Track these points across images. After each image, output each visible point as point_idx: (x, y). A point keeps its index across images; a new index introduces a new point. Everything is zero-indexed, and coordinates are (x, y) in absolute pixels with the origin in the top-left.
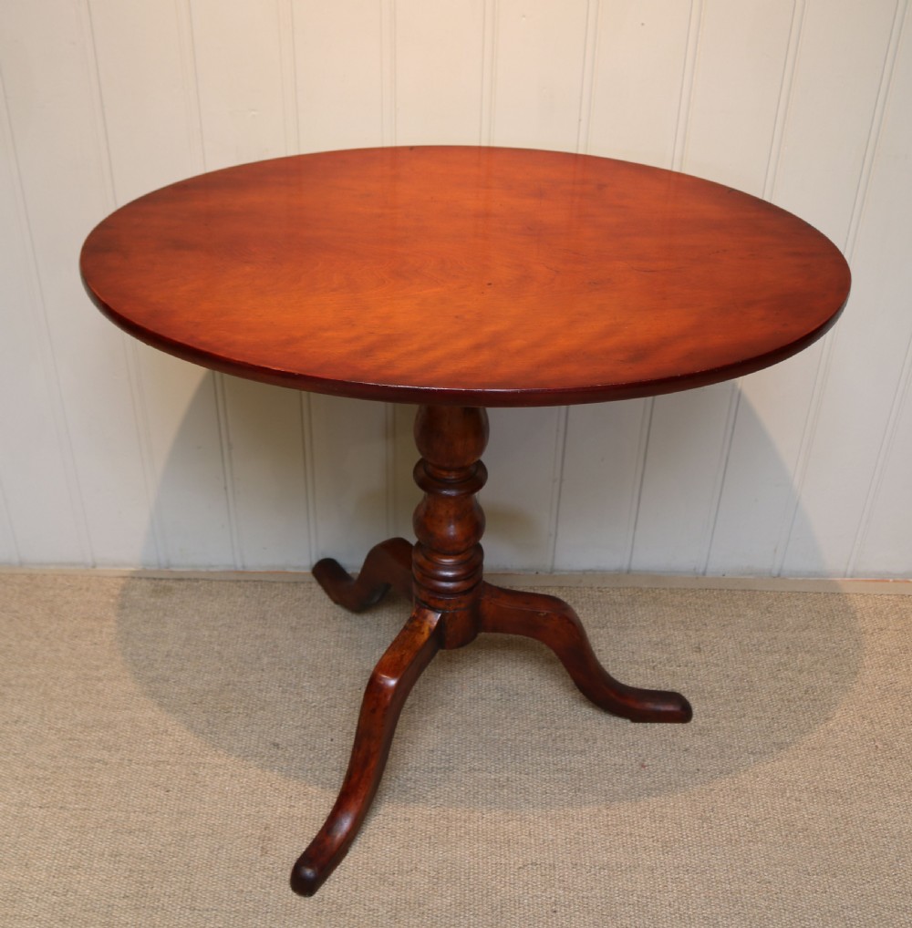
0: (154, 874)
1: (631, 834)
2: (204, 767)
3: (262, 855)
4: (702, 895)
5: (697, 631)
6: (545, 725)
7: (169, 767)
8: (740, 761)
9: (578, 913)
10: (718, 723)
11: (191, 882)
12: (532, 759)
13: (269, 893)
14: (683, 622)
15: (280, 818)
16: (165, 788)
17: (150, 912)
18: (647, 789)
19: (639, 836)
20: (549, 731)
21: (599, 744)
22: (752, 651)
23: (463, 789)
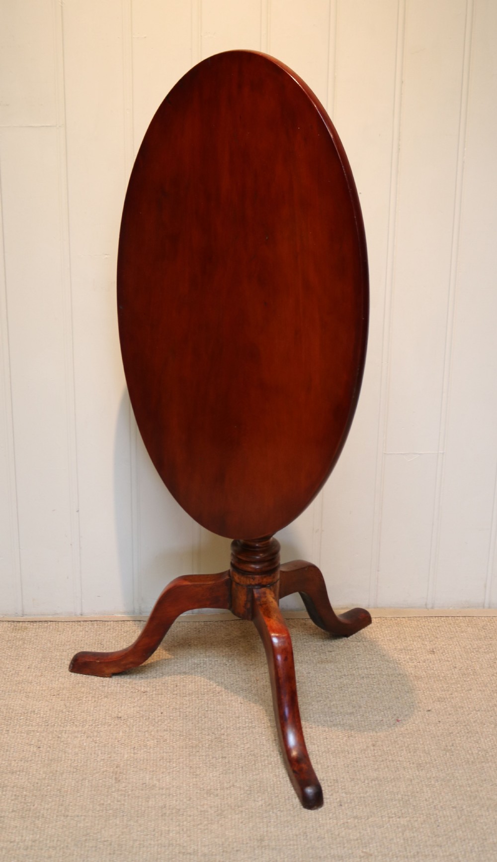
0: (34, 797)
1: (393, 761)
2: (65, 733)
3: (116, 783)
4: (450, 794)
5: (431, 641)
6: (321, 699)
7: (38, 734)
8: (470, 716)
9: (357, 807)
10: (452, 694)
11: (63, 801)
12: (314, 719)
13: (124, 805)
14: (419, 637)
15: (127, 760)
16: (37, 746)
17: (34, 820)
18: (402, 734)
19: (399, 761)
20: (325, 703)
21: (363, 709)
22: (473, 652)
23: (264, 738)
